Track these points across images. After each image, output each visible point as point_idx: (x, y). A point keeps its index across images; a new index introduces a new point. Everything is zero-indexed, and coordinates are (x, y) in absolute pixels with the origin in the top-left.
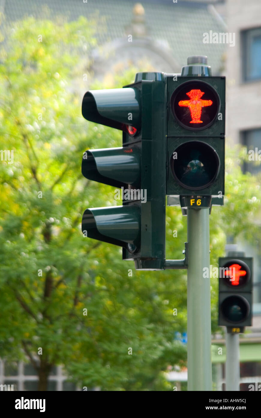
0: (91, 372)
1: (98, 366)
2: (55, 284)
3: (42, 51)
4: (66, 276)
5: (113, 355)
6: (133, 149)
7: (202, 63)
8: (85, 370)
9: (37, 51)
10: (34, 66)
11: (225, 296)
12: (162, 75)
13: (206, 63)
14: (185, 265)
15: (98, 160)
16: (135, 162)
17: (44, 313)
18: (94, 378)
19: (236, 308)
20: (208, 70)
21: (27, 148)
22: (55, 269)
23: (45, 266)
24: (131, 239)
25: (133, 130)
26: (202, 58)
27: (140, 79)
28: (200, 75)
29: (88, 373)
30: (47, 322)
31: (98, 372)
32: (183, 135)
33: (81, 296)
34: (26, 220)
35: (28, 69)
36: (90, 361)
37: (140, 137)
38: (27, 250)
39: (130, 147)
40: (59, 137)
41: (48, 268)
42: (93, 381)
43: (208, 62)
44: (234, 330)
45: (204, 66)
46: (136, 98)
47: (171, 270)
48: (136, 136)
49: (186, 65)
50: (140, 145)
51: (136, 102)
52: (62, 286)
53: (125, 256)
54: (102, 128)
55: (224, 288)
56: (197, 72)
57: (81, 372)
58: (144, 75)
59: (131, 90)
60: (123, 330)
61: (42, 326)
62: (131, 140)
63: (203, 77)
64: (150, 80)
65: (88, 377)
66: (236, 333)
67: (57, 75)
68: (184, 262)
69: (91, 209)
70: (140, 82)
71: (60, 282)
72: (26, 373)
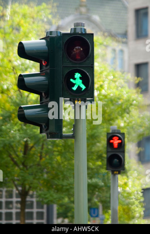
0: (48, 196)
1: (52, 192)
2: (29, 148)
3: (22, 22)
4: (35, 144)
5: (60, 186)
6: (45, 73)
7: (81, 26)
8: (45, 195)
9: (20, 21)
10: (18, 30)
11: (110, 154)
12: (60, 32)
13: (84, 26)
14: (73, 137)
15: (25, 79)
16: (46, 80)
17: (23, 164)
18: (50, 199)
19: (116, 160)
20: (85, 30)
21: (15, 74)
22: (29, 140)
23: (24, 138)
24: (44, 123)
25: (45, 63)
26: (82, 23)
27: (49, 35)
28: (80, 33)
29: (47, 196)
30: (25, 169)
31: (52, 196)
32: (71, 66)
33: (44, 155)
34: (14, 113)
35: (14, 31)
36: (48, 191)
37: (48, 67)
38: (14, 130)
39: (44, 72)
40: (31, 68)
41: (25, 140)
42: (49, 201)
43: (85, 25)
44: (115, 172)
45: (82, 27)
46: (46, 45)
47: (65, 139)
48: (46, 66)
49: (73, 27)
50: (48, 71)
51: (47, 47)
52: (33, 149)
53: (41, 132)
54: (28, 61)
55: (110, 150)
56: (79, 31)
57: (43, 196)
58: (51, 32)
59: (44, 41)
60: (65, 173)
61: (22, 171)
62: (44, 68)
63: (82, 34)
64: (54, 35)
65: (46, 198)
66: (116, 174)
67: (30, 35)
68: (73, 135)
69: (22, 106)
70: (49, 37)
71: (32, 147)
72: (17, 197)
